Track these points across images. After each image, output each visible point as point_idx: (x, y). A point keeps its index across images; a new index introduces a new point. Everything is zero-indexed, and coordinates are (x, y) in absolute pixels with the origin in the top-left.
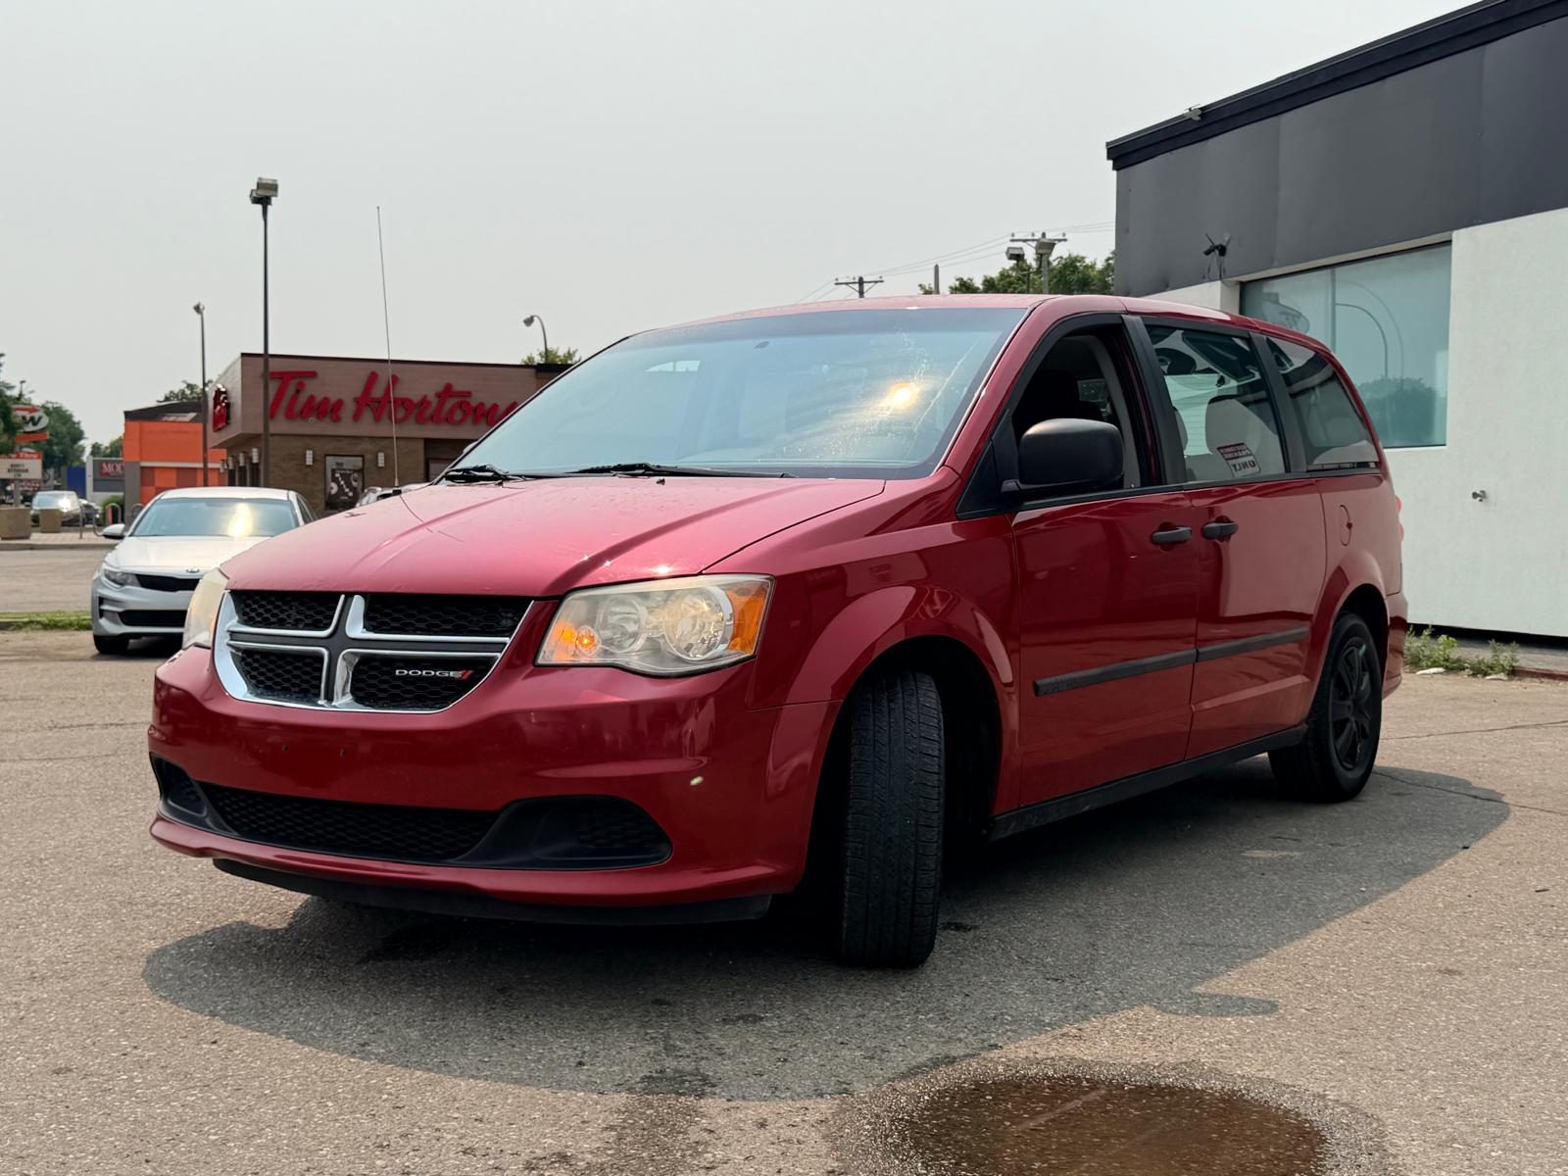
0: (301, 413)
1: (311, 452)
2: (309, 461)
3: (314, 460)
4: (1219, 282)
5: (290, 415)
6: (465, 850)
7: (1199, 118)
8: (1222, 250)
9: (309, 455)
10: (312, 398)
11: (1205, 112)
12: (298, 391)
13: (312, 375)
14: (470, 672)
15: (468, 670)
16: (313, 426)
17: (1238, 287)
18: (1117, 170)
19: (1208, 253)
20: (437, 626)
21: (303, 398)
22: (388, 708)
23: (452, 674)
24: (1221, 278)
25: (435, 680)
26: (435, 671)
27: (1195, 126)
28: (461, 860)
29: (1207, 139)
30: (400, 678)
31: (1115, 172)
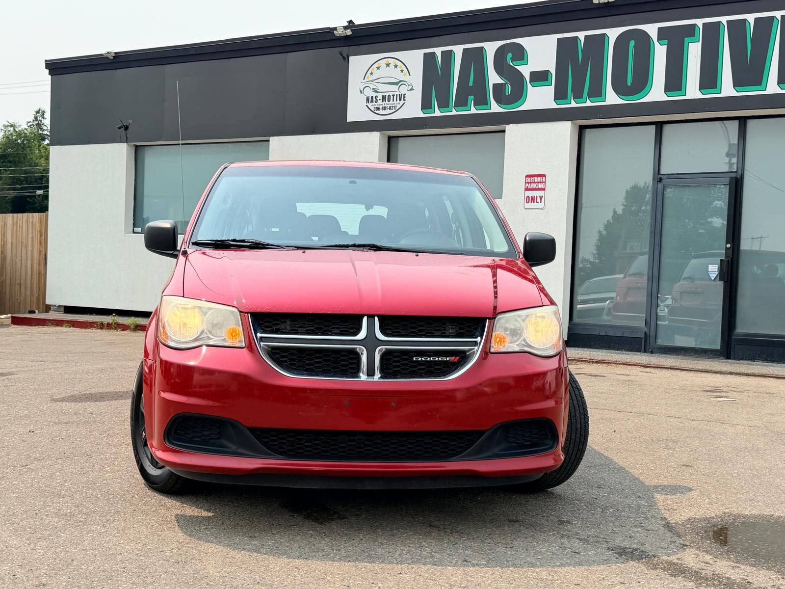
4: (126, 144)
6: (461, 452)
7: (112, 58)
8: (126, 128)
11: (117, 55)
14: (458, 358)
15: (456, 356)
17: (134, 147)
18: (51, 75)
19: (120, 128)
20: (415, 333)
22: (410, 378)
23: (448, 359)
24: (127, 142)
25: (439, 362)
26: (438, 358)
27: (109, 62)
28: (460, 457)
29: (116, 69)
30: (415, 362)
31: (50, 76)
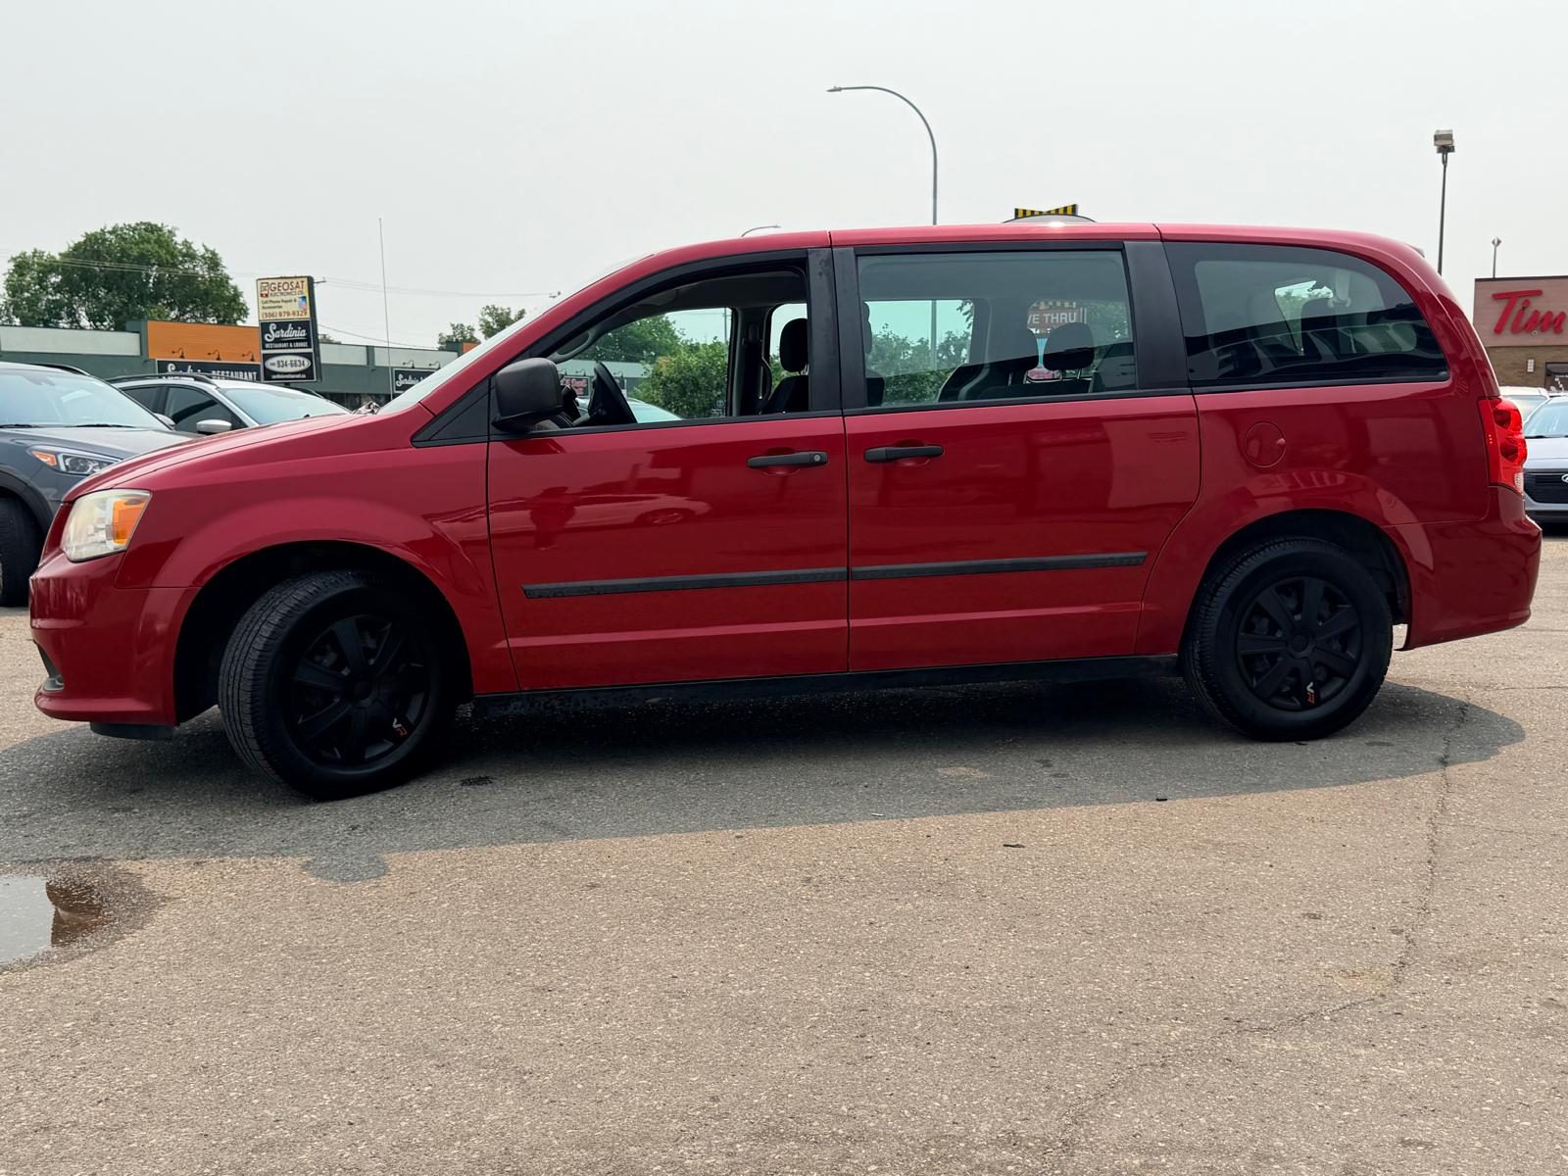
0: (1526, 326)
1: (1532, 361)
2: (1530, 369)
3: (1535, 368)
5: (1515, 330)
9: (1531, 363)
10: (1536, 313)
12: (1524, 308)
13: (1538, 293)
16: (1537, 338)
21: (1528, 314)
